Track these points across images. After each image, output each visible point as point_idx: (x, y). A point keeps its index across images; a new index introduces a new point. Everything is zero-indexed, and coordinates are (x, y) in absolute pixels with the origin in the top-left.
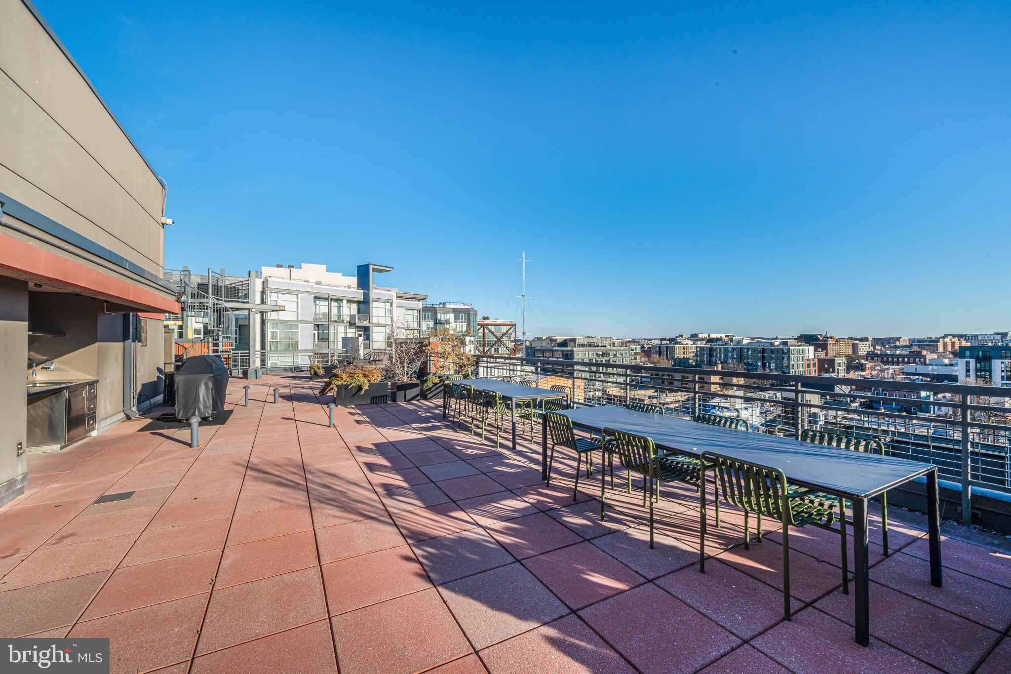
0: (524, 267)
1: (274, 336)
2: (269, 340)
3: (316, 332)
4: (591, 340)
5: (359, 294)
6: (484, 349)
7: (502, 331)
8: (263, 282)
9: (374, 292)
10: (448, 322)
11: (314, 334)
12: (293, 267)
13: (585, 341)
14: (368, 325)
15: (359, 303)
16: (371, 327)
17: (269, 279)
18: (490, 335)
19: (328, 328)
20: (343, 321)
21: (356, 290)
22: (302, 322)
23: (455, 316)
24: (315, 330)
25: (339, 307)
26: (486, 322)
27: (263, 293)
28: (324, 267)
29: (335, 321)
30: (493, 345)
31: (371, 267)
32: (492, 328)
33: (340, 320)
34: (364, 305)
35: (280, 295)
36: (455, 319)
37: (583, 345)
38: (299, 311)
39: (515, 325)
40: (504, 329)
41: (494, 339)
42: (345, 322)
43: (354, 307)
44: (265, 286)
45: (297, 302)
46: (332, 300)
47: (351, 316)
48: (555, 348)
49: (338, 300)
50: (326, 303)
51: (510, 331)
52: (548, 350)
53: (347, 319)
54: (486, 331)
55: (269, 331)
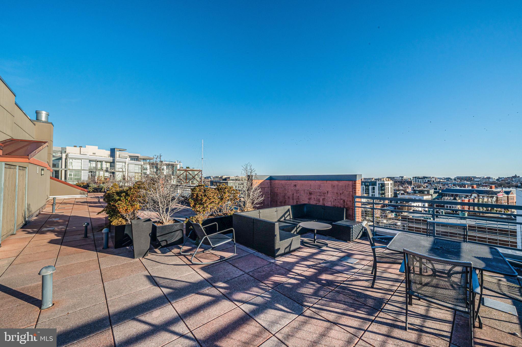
0: (203, 146)
1: (70, 175)
2: (68, 177)
3: (90, 174)
4: (237, 178)
5: (111, 159)
6: (186, 182)
7: (195, 174)
8: (66, 155)
9: (117, 159)
10: (163, 169)
11: (89, 175)
12: (82, 147)
13: (234, 178)
14: (114, 171)
15: (111, 163)
16: (115, 172)
17: (69, 154)
18: (189, 175)
19: (95, 172)
20: (103, 170)
21: (109, 158)
22: (84, 170)
23: (167, 167)
24: (89, 173)
25: (101, 165)
26: (188, 169)
27: (66, 159)
28: (97, 147)
29: (99, 170)
30: (191, 179)
31: (116, 149)
32: (191, 172)
33: (102, 169)
34: (113, 164)
35: (74, 160)
36: (167, 168)
37: (233, 180)
38: (82, 166)
39: (202, 171)
40: (196, 173)
41: (191, 177)
42: (104, 170)
43: (108, 165)
44: (67, 157)
45: (81, 163)
46: (98, 161)
47: (106, 168)
48: (221, 181)
49: (101, 162)
50: (95, 163)
51: (199, 174)
52: (218, 182)
53: (104, 169)
54: (187, 173)
55: (68, 173)
